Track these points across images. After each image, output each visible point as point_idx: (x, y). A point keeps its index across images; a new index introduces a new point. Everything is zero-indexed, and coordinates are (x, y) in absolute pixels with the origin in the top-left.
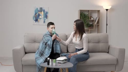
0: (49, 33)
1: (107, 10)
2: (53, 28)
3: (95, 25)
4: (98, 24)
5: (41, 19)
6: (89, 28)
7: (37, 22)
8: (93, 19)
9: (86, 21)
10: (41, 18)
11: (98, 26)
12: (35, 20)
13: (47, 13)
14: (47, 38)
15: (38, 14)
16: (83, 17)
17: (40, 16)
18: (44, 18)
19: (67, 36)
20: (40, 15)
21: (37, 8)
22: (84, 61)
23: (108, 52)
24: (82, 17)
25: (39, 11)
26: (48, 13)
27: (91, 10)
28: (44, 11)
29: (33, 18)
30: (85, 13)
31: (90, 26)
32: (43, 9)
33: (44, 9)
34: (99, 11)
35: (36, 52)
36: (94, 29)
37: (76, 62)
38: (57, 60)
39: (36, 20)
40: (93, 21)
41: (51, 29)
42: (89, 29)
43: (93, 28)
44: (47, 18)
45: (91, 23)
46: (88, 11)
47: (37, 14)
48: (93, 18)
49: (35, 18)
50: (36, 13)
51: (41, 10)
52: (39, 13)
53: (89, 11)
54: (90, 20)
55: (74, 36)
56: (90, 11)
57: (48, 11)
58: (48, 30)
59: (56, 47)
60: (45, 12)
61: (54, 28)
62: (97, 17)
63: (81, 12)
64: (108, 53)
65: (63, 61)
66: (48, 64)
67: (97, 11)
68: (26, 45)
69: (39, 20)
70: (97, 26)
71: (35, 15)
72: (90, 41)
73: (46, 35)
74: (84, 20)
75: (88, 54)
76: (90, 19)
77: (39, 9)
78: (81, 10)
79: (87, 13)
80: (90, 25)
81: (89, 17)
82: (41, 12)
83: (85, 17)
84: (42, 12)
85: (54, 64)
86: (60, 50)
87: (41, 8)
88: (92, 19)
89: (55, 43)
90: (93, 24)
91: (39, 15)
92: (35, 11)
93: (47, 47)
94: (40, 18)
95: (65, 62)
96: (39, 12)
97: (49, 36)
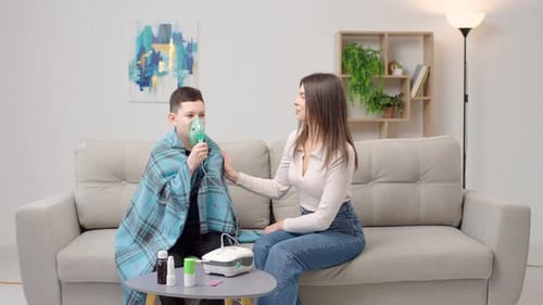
0: (176, 138)
1: (465, 31)
2: (196, 117)
3: (413, 102)
4: (425, 95)
5: (166, 77)
6: (383, 112)
7: (146, 89)
8: (404, 73)
9: (371, 84)
10: (164, 73)
11: (426, 103)
12: (138, 82)
13: (191, 47)
14: (166, 165)
15: (151, 52)
16: (354, 63)
17: (160, 63)
18: (177, 70)
19: (267, 151)
20: (161, 60)
21: (148, 29)
22: (339, 264)
23: (456, 224)
24: (349, 66)
25: (155, 40)
26: (196, 51)
27: (390, 35)
28: (178, 39)
29: (131, 74)
30: (365, 47)
31: (388, 105)
32: (173, 30)
33: (180, 30)
34: (427, 37)
35: (121, 227)
36: (407, 118)
37: (293, 271)
38: (207, 263)
39: (144, 82)
40: (402, 81)
41: (187, 120)
42: (384, 117)
43: (402, 116)
44: (191, 73)
45: (393, 93)
46: (378, 38)
47: (148, 54)
48: (400, 67)
49: (137, 73)
50: (142, 51)
51: (167, 34)
52: (157, 47)
53: (381, 36)
54: (386, 75)
55: (296, 151)
56: (386, 37)
57: (194, 41)
58: (175, 123)
59: (210, 205)
60: (185, 45)
61: (202, 115)
62: (421, 62)
63: (344, 43)
64: (459, 227)
65: (230, 264)
66: (162, 280)
67: (422, 39)
68: (81, 194)
69: (155, 79)
70: (422, 104)
71: (139, 57)
72: (377, 173)
73: (164, 147)
74: (361, 78)
75: (355, 235)
76: (390, 72)
77: (155, 32)
78: (344, 35)
79: (376, 48)
80: (388, 101)
81: (381, 67)
82: (163, 43)
83: (362, 65)
84: (168, 42)
85: (188, 279)
86: (230, 219)
87: (166, 28)
88: (398, 73)
89: (203, 189)
90: (401, 95)
91: (156, 58)
92: (140, 39)
93: (169, 207)
94: (161, 70)
95: (243, 268)
96: (158, 42)
97: (177, 152)
